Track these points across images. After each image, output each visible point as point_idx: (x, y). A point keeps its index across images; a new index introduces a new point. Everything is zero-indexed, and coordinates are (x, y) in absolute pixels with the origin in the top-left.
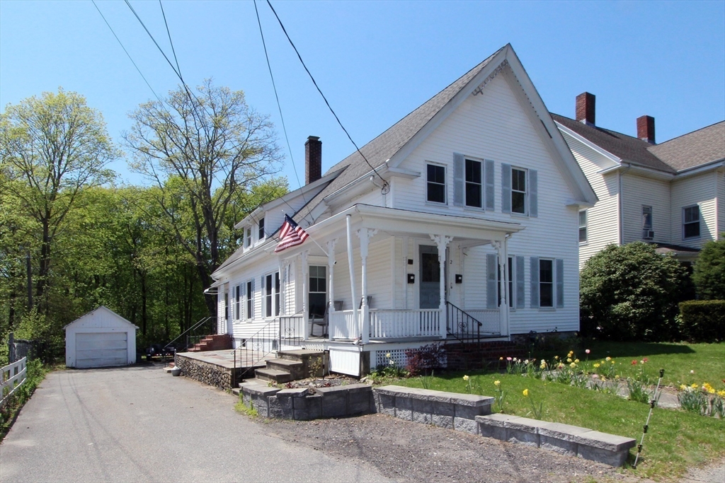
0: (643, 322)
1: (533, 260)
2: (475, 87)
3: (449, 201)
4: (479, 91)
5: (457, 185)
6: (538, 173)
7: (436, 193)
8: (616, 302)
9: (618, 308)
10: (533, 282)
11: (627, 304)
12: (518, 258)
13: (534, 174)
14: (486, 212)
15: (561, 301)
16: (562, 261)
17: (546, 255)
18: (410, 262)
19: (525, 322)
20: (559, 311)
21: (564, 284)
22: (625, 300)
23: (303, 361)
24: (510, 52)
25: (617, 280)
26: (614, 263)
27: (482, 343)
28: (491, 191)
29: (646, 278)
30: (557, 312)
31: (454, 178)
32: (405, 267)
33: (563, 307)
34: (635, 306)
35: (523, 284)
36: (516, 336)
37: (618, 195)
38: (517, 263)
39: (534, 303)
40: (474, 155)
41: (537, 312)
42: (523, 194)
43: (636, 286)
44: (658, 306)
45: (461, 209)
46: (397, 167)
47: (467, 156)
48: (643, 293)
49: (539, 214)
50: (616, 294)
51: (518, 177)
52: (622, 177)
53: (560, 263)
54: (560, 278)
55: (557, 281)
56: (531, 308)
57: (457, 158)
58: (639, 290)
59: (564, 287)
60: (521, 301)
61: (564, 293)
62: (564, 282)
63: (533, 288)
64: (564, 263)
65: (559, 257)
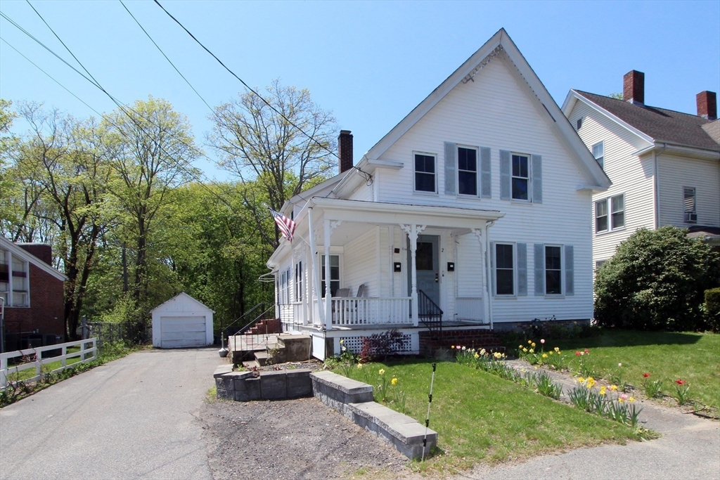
0: (666, 310)
1: (537, 248)
2: (465, 74)
3: (440, 189)
4: (469, 79)
5: (448, 173)
6: (542, 158)
7: (425, 182)
8: (638, 290)
9: (639, 296)
10: (537, 269)
11: (649, 291)
12: (519, 245)
13: (538, 160)
14: (482, 200)
15: (570, 289)
16: (572, 247)
17: (553, 242)
18: (397, 251)
19: (527, 310)
20: (568, 298)
21: (575, 271)
22: (648, 288)
23: (286, 346)
24: (504, 36)
25: (640, 267)
26: (639, 249)
27: (445, 332)
28: (487, 178)
29: (669, 264)
30: (566, 300)
31: (445, 167)
32: (391, 256)
33: (573, 295)
34: (657, 294)
35: (526, 272)
36: (519, 324)
37: (653, 177)
38: (518, 250)
39: (538, 290)
40: (468, 143)
41: (543, 300)
42: (526, 180)
43: (659, 272)
44: (681, 294)
45: (454, 197)
46: (378, 159)
47: (460, 144)
48: (666, 279)
49: (543, 200)
50: (638, 281)
51: (520, 164)
52: (657, 158)
53: (570, 250)
54: (570, 264)
55: (566, 268)
56: (535, 295)
57: (448, 147)
58: (662, 277)
59: (575, 274)
60: (523, 288)
61: (575, 281)
62: (574, 268)
63: (538, 275)
64: (574, 249)
65: (569, 244)
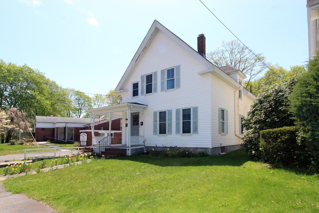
1: (178, 111)
2: (143, 47)
3: (139, 94)
4: (145, 48)
5: (142, 87)
7: (135, 93)
10: (177, 121)
12: (168, 111)
13: (178, 68)
14: (154, 94)
15: (196, 131)
16: (197, 107)
17: (186, 106)
18: (127, 119)
19: (172, 141)
24: (157, 23)
28: (156, 84)
30: (193, 136)
32: (125, 121)
33: (197, 133)
35: (171, 123)
38: (168, 113)
39: (178, 131)
40: (149, 73)
41: (180, 136)
45: (144, 96)
46: (119, 90)
47: (146, 74)
49: (181, 86)
51: (171, 73)
53: (196, 109)
54: (196, 117)
55: (193, 119)
56: (176, 134)
57: (142, 77)
59: (198, 122)
60: (170, 131)
61: (198, 126)
62: (198, 119)
63: (177, 124)
64: (198, 108)
65: (194, 106)
